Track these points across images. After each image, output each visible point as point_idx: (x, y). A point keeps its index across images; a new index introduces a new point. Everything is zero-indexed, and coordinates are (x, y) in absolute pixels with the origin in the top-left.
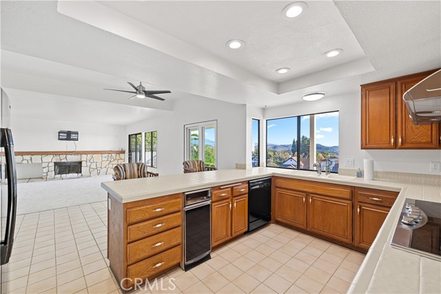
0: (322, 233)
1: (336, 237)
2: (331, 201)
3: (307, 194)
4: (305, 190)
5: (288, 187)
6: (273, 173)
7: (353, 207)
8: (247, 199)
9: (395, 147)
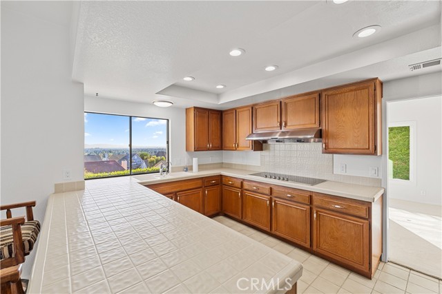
9: (209, 150)
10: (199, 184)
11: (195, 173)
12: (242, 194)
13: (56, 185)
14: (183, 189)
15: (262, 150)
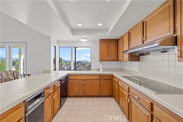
0: (90, 95)
1: (95, 95)
2: (93, 81)
3: (84, 80)
4: (84, 79)
5: (76, 79)
6: (68, 73)
7: (100, 82)
8: (60, 90)
9: (108, 61)
10: (98, 77)
11: (101, 72)
12: (118, 87)
13: (43, 70)
14: (89, 79)
15: (139, 61)
